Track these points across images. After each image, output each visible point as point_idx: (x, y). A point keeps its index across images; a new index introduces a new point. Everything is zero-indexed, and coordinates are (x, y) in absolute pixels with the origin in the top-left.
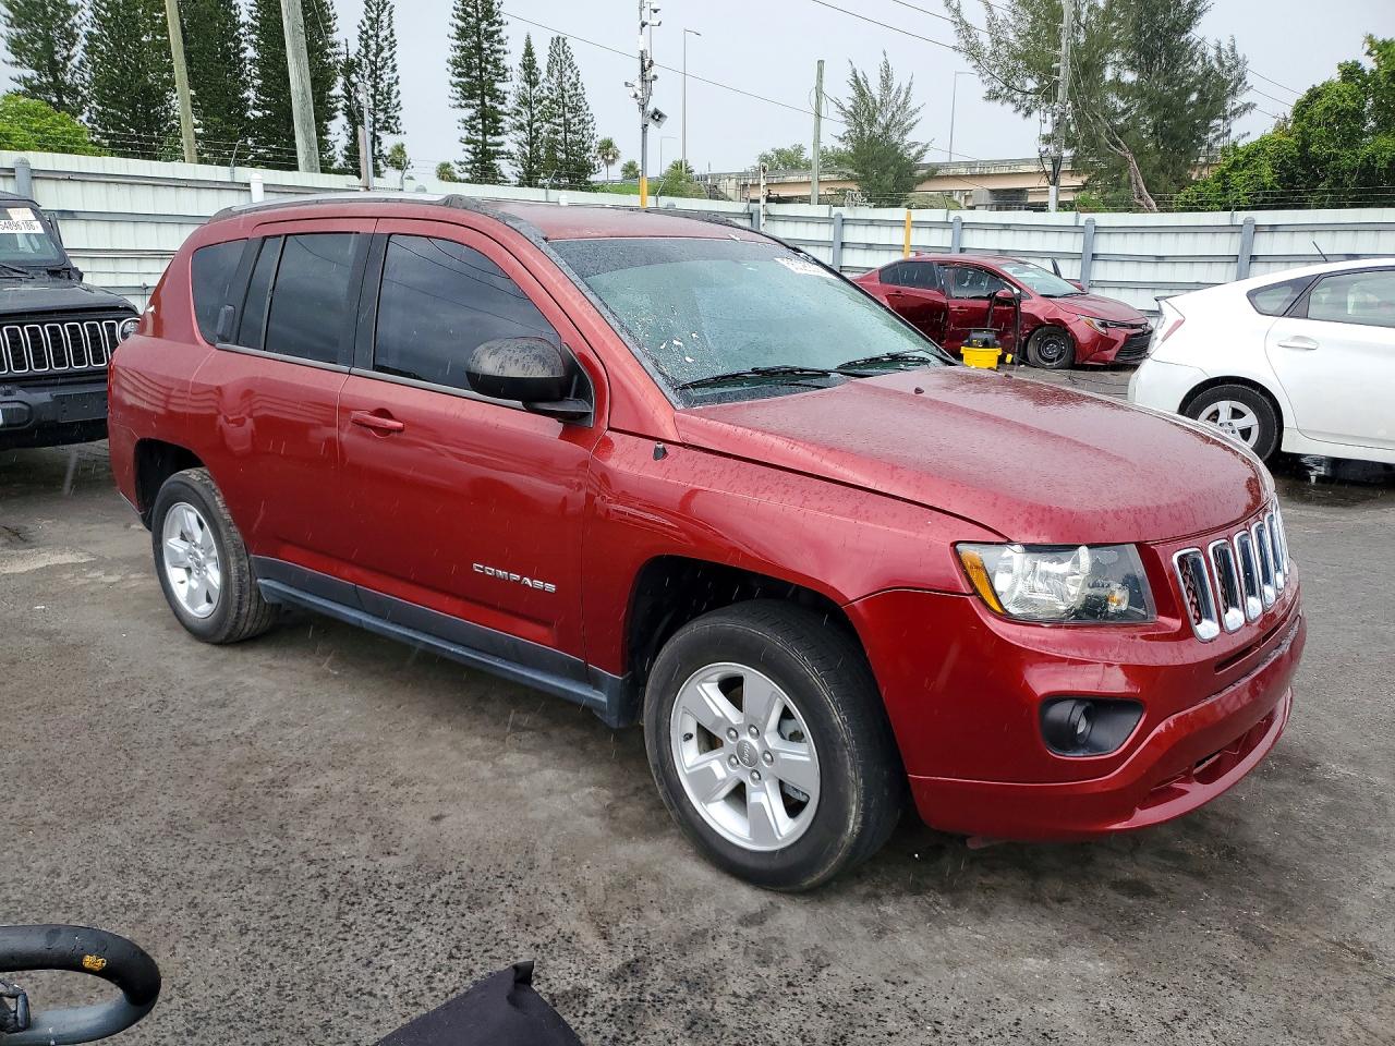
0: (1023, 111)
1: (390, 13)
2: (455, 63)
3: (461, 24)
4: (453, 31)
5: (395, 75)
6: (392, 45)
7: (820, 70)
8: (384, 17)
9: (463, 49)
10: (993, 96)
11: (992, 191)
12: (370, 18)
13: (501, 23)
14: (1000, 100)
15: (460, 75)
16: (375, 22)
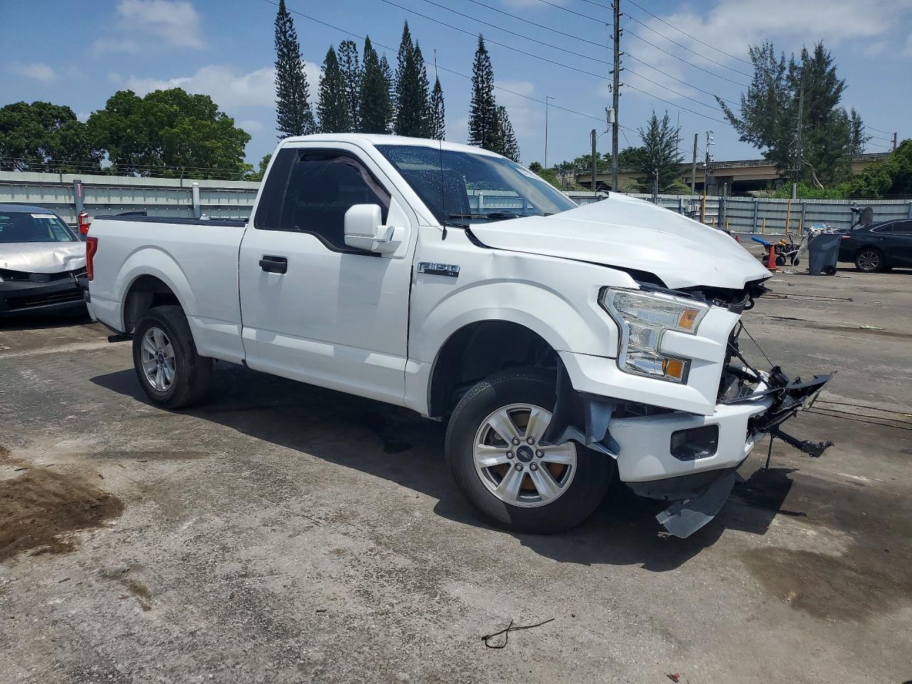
0: (757, 147)
1: (443, 102)
2: (471, 124)
3: (476, 106)
4: (472, 109)
5: (443, 130)
6: (443, 116)
7: (696, 138)
8: (440, 105)
9: (477, 117)
10: (743, 139)
11: (716, 177)
12: (433, 105)
13: (494, 105)
14: (747, 142)
15: (472, 130)
16: (437, 106)
